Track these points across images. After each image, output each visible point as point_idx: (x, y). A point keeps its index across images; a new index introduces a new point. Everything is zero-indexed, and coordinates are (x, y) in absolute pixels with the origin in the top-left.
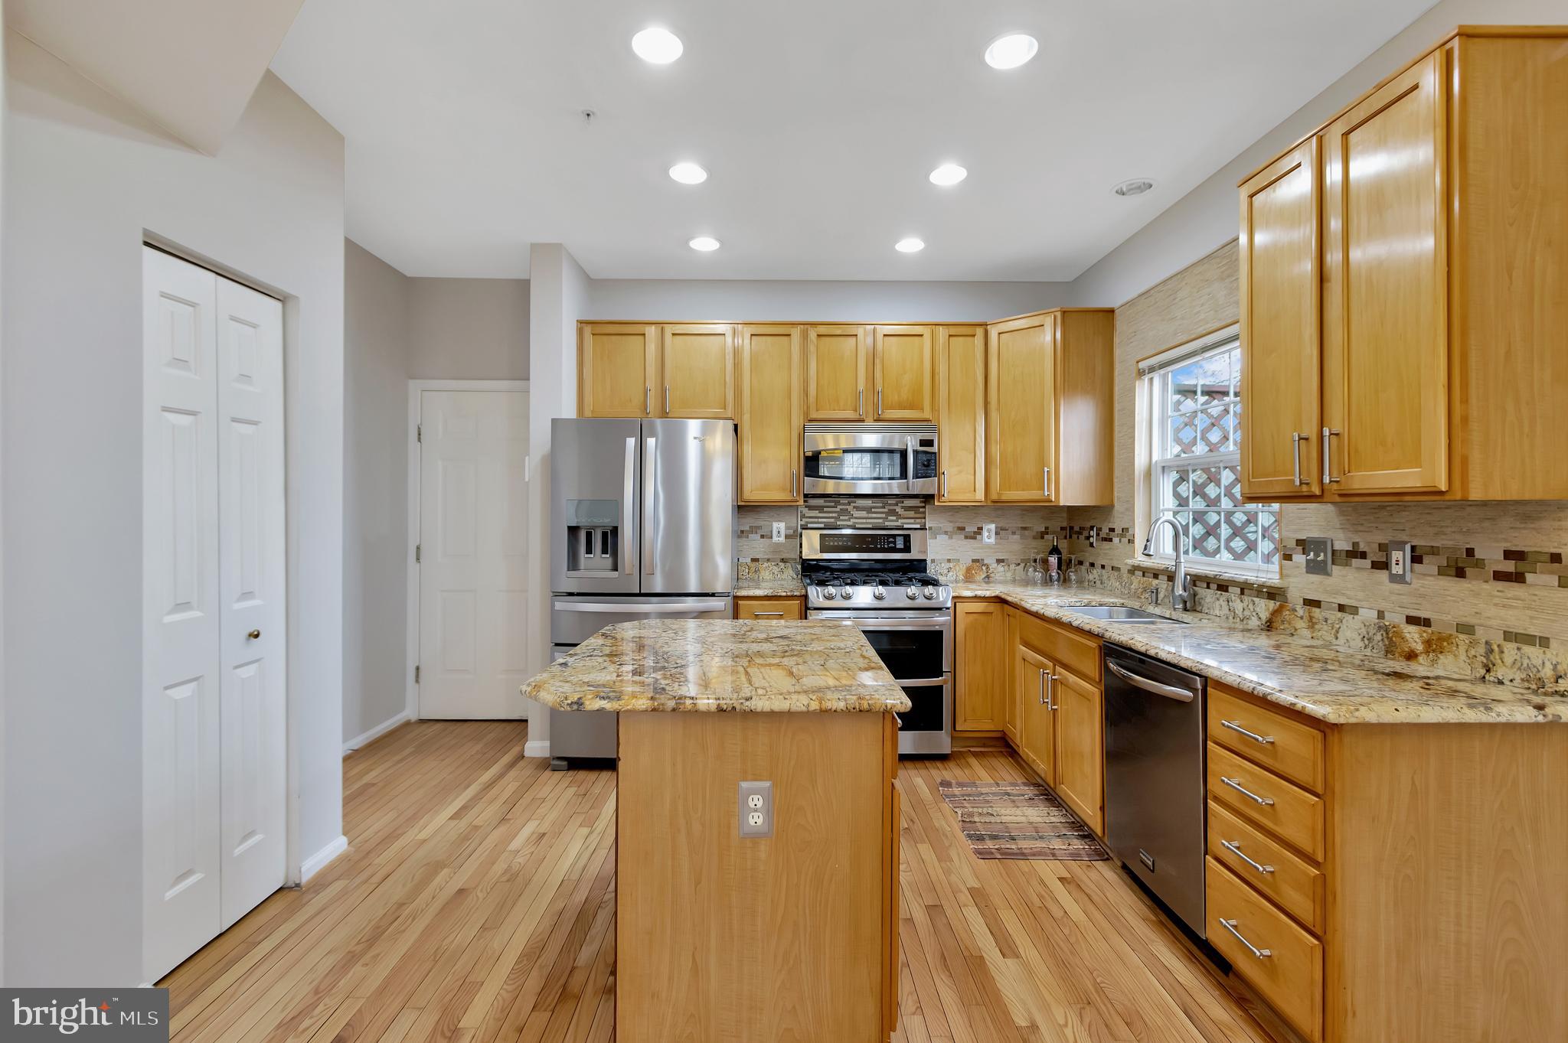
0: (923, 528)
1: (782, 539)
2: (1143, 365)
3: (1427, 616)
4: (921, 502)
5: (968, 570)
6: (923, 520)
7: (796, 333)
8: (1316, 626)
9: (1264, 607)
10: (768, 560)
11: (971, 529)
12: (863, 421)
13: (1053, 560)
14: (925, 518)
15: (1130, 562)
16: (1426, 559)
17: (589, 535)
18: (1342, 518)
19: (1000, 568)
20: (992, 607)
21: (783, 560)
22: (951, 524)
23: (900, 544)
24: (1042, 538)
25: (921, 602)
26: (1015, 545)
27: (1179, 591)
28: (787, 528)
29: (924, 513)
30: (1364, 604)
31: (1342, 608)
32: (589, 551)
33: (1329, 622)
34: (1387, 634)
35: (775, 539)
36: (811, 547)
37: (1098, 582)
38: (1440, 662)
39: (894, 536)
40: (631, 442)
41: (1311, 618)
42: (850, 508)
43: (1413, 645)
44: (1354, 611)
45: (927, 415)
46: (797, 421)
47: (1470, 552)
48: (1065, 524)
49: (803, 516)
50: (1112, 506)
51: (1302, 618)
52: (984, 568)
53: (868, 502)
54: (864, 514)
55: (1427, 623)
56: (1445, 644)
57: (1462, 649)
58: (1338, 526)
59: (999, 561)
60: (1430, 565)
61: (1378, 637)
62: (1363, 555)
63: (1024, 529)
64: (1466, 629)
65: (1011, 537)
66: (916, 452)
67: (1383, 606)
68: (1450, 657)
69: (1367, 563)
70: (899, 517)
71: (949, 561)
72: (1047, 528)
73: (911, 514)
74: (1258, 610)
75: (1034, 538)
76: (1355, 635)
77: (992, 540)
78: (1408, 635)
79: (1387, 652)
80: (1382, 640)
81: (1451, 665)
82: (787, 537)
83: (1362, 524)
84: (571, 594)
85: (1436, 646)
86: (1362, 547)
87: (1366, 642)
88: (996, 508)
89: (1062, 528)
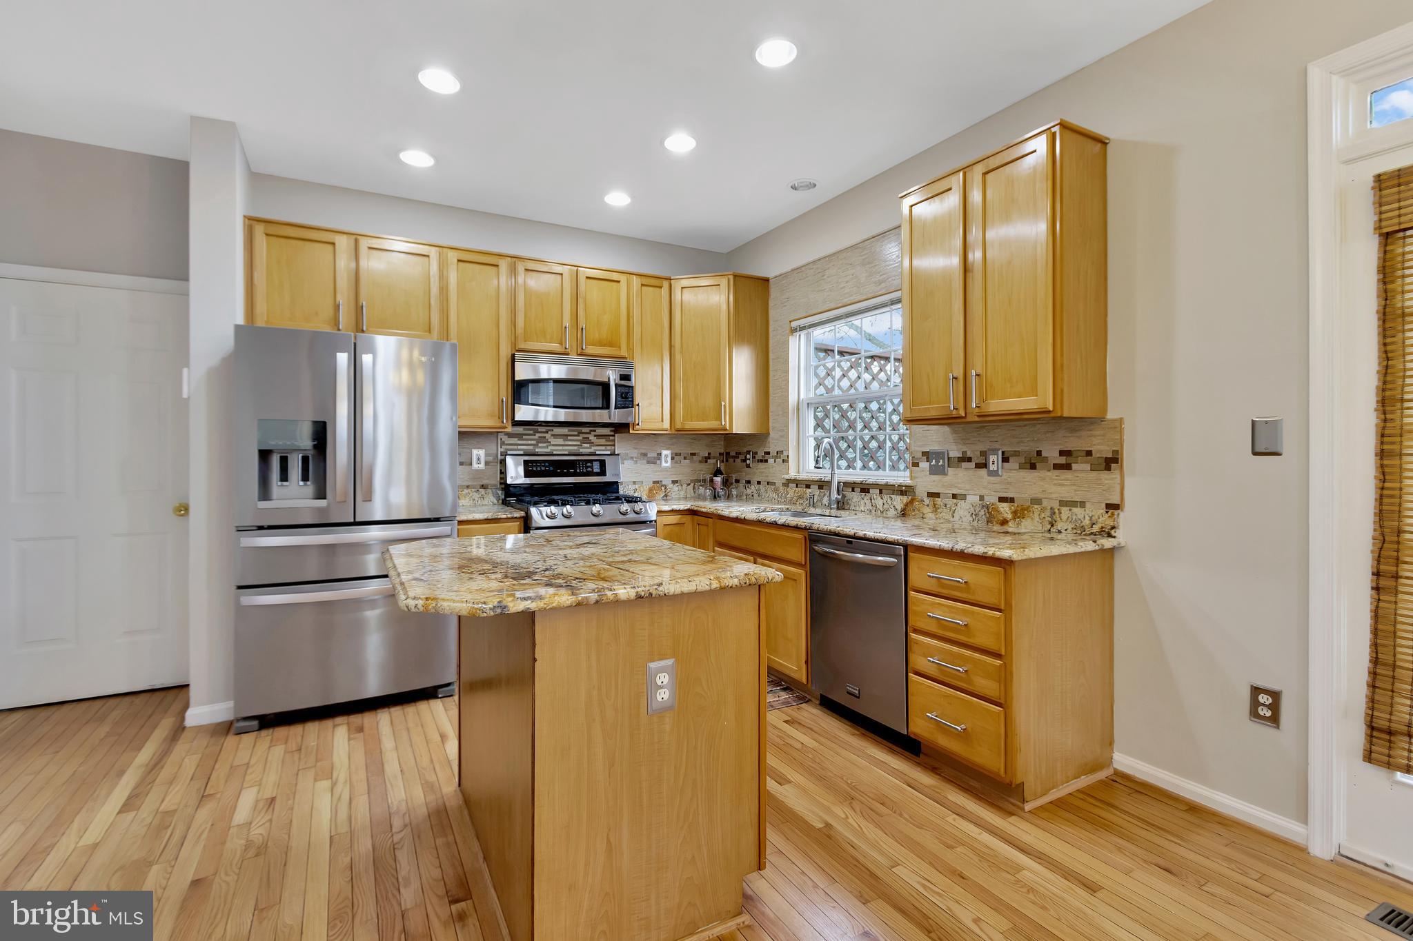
0: (613, 454)
1: (482, 466)
2: (794, 324)
3: (1012, 496)
4: (611, 431)
5: (651, 490)
6: (613, 447)
7: (504, 265)
8: (939, 510)
9: (899, 501)
10: (468, 487)
11: (652, 455)
12: (567, 354)
13: (718, 480)
14: (614, 445)
15: (787, 477)
16: (1011, 460)
17: (284, 461)
18: (954, 435)
19: (676, 488)
21: (483, 486)
22: (635, 451)
23: (596, 468)
24: (706, 462)
25: (631, 517)
26: (687, 469)
27: (835, 495)
28: (487, 455)
29: (614, 441)
30: (971, 492)
31: (954, 496)
32: (284, 477)
33: (948, 506)
34: (988, 510)
35: (475, 466)
36: (516, 474)
37: (756, 495)
38: (1022, 524)
39: (591, 461)
40: (343, 358)
41: (935, 505)
42: (546, 435)
43: (1005, 515)
44: (964, 497)
45: (624, 352)
46: (505, 352)
47: (1039, 453)
48: (722, 451)
49: (503, 444)
50: (768, 434)
51: (928, 506)
52: (663, 488)
53: (565, 431)
54: (560, 441)
55: (1012, 500)
56: (1026, 512)
57: (1036, 514)
58: (952, 441)
59: (674, 482)
60: (1014, 463)
61: (982, 513)
62: (970, 460)
63: (693, 454)
64: (1036, 501)
65: (683, 461)
66: (616, 385)
67: (983, 492)
68: (1029, 520)
69: (972, 465)
70: (591, 443)
71: (634, 483)
72: (709, 454)
73: (603, 441)
74: (895, 503)
75: (700, 462)
76: (966, 513)
77: (669, 464)
78: (1002, 509)
79: (988, 522)
80: (985, 514)
81: (1027, 525)
82: (487, 463)
83: (969, 439)
84: (261, 528)
85: (1019, 514)
86: (969, 454)
87: (974, 517)
88: (679, 436)
89: (720, 454)
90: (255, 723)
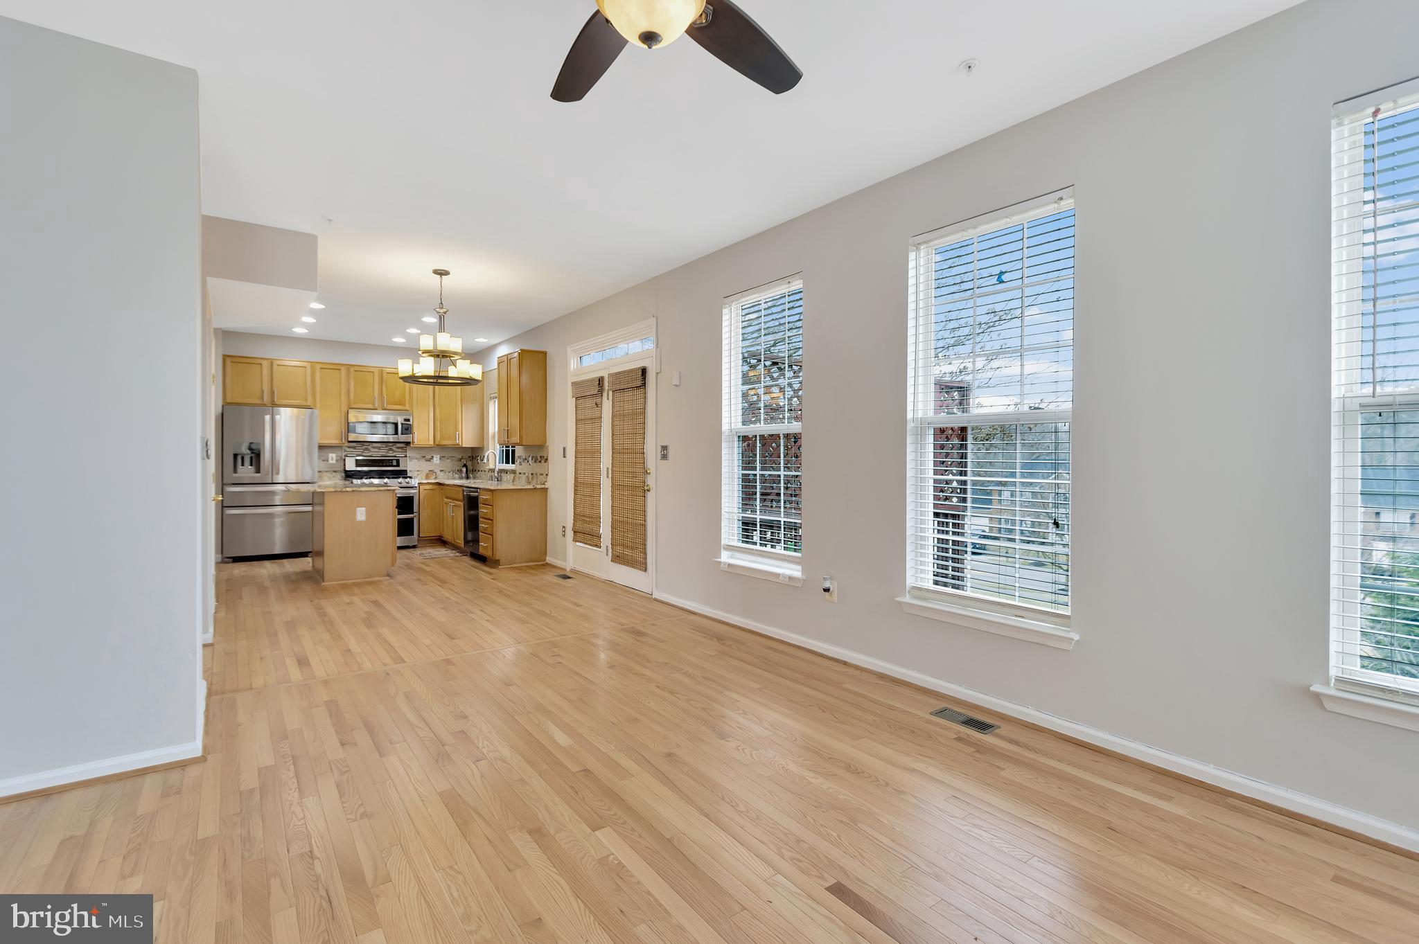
0: (406, 456)
1: (334, 462)
2: (491, 396)
4: (404, 445)
5: (427, 475)
6: (405, 453)
7: (343, 370)
9: (512, 476)
10: (327, 472)
11: (428, 457)
12: (376, 409)
13: (464, 469)
15: (488, 467)
17: (243, 458)
19: (442, 474)
20: (435, 487)
21: (335, 472)
22: (419, 455)
23: (395, 463)
24: (461, 461)
25: (404, 484)
26: (448, 464)
27: (496, 475)
28: (337, 456)
29: (406, 449)
32: (243, 465)
35: (331, 461)
36: (351, 465)
39: (392, 460)
40: (268, 418)
42: (369, 447)
43: (530, 480)
45: (407, 407)
46: (344, 408)
48: (470, 455)
49: (345, 451)
50: (484, 447)
52: (434, 474)
53: (379, 445)
54: (376, 450)
59: (441, 471)
62: (526, 459)
63: (451, 457)
65: (447, 461)
66: (402, 424)
70: (394, 451)
71: (418, 471)
72: (463, 457)
73: (400, 450)
75: (457, 461)
77: (438, 462)
80: (527, 480)
82: (337, 460)
83: (526, 451)
84: (233, 484)
88: (439, 447)
89: (469, 457)
90: (231, 560)
